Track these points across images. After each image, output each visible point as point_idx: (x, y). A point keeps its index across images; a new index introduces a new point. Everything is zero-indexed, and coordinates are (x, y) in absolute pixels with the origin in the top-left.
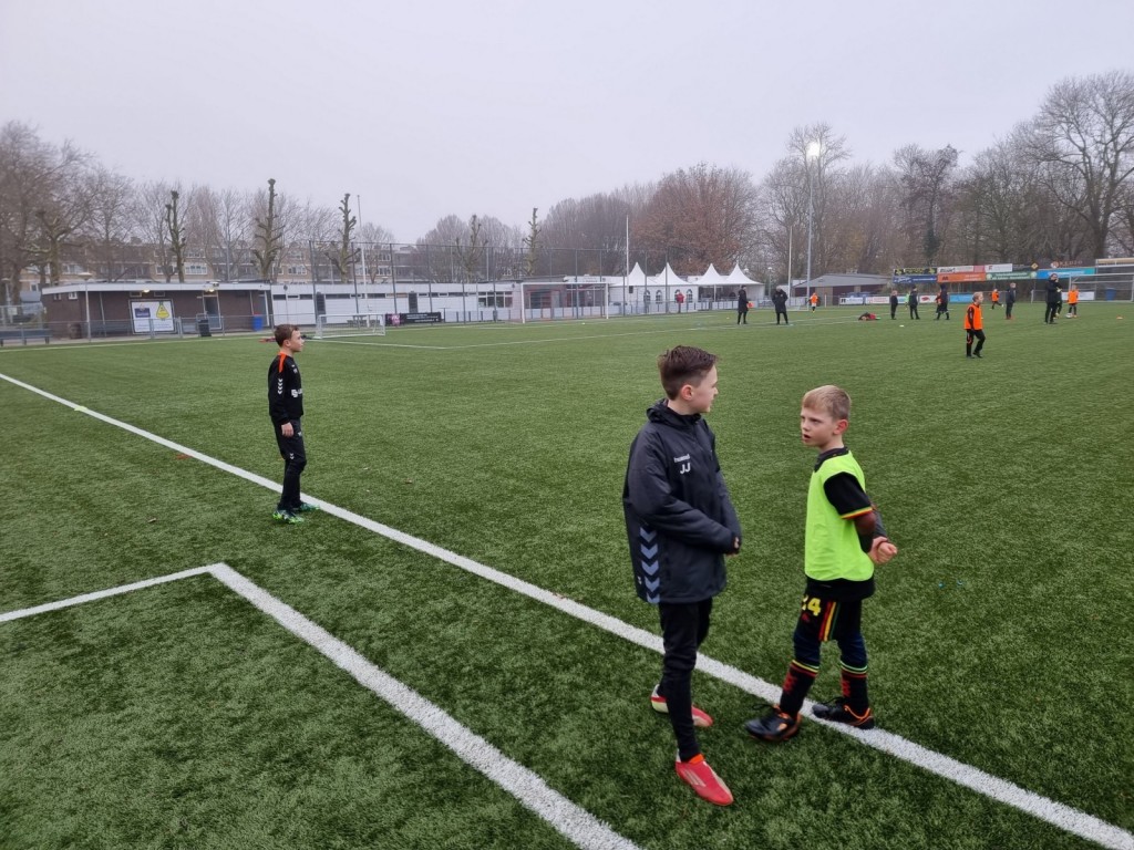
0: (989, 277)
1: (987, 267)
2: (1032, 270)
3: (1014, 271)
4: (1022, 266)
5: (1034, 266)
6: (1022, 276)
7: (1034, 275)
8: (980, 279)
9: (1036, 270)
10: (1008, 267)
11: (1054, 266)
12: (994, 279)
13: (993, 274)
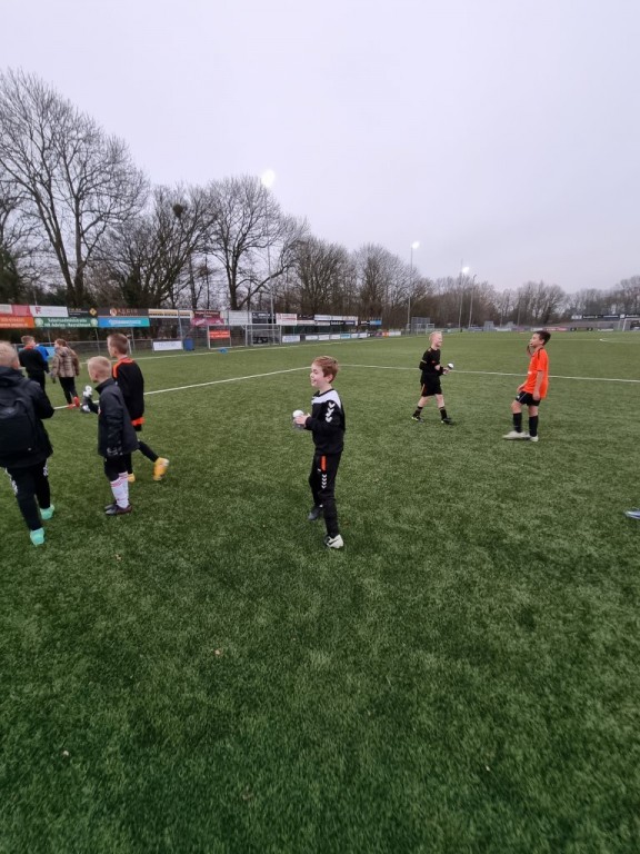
0: (39, 323)
1: (33, 308)
2: (90, 316)
3: (70, 316)
4: (79, 311)
5: (93, 312)
6: (82, 323)
7: (94, 322)
8: (26, 325)
9: (95, 317)
10: (62, 311)
11: (113, 312)
12: (48, 325)
13: (45, 319)
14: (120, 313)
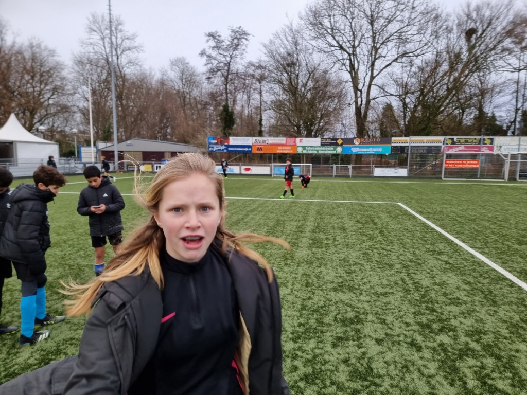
1: (298, 140)
2: (337, 145)
3: (322, 145)
6: (329, 150)
8: (291, 152)
10: (316, 142)
12: (305, 152)
13: (304, 147)
14: (363, 143)
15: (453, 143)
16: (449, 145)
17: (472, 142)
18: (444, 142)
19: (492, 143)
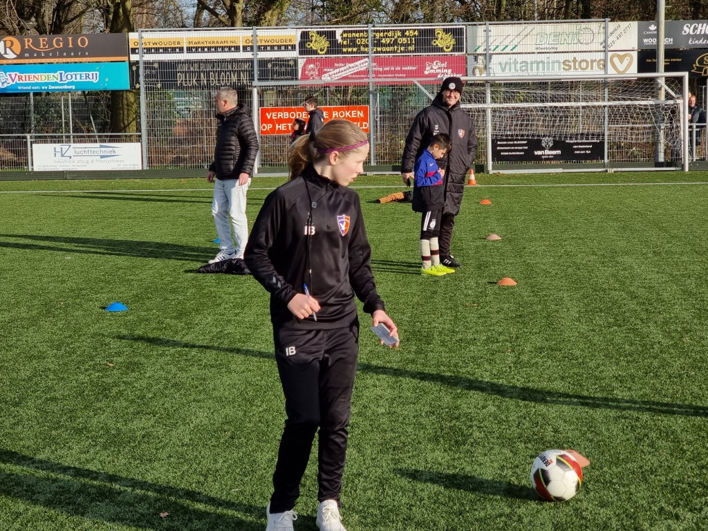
14: (31, 52)
15: (334, 47)
16: (322, 55)
17: (395, 43)
18: (302, 44)
19: (458, 47)
